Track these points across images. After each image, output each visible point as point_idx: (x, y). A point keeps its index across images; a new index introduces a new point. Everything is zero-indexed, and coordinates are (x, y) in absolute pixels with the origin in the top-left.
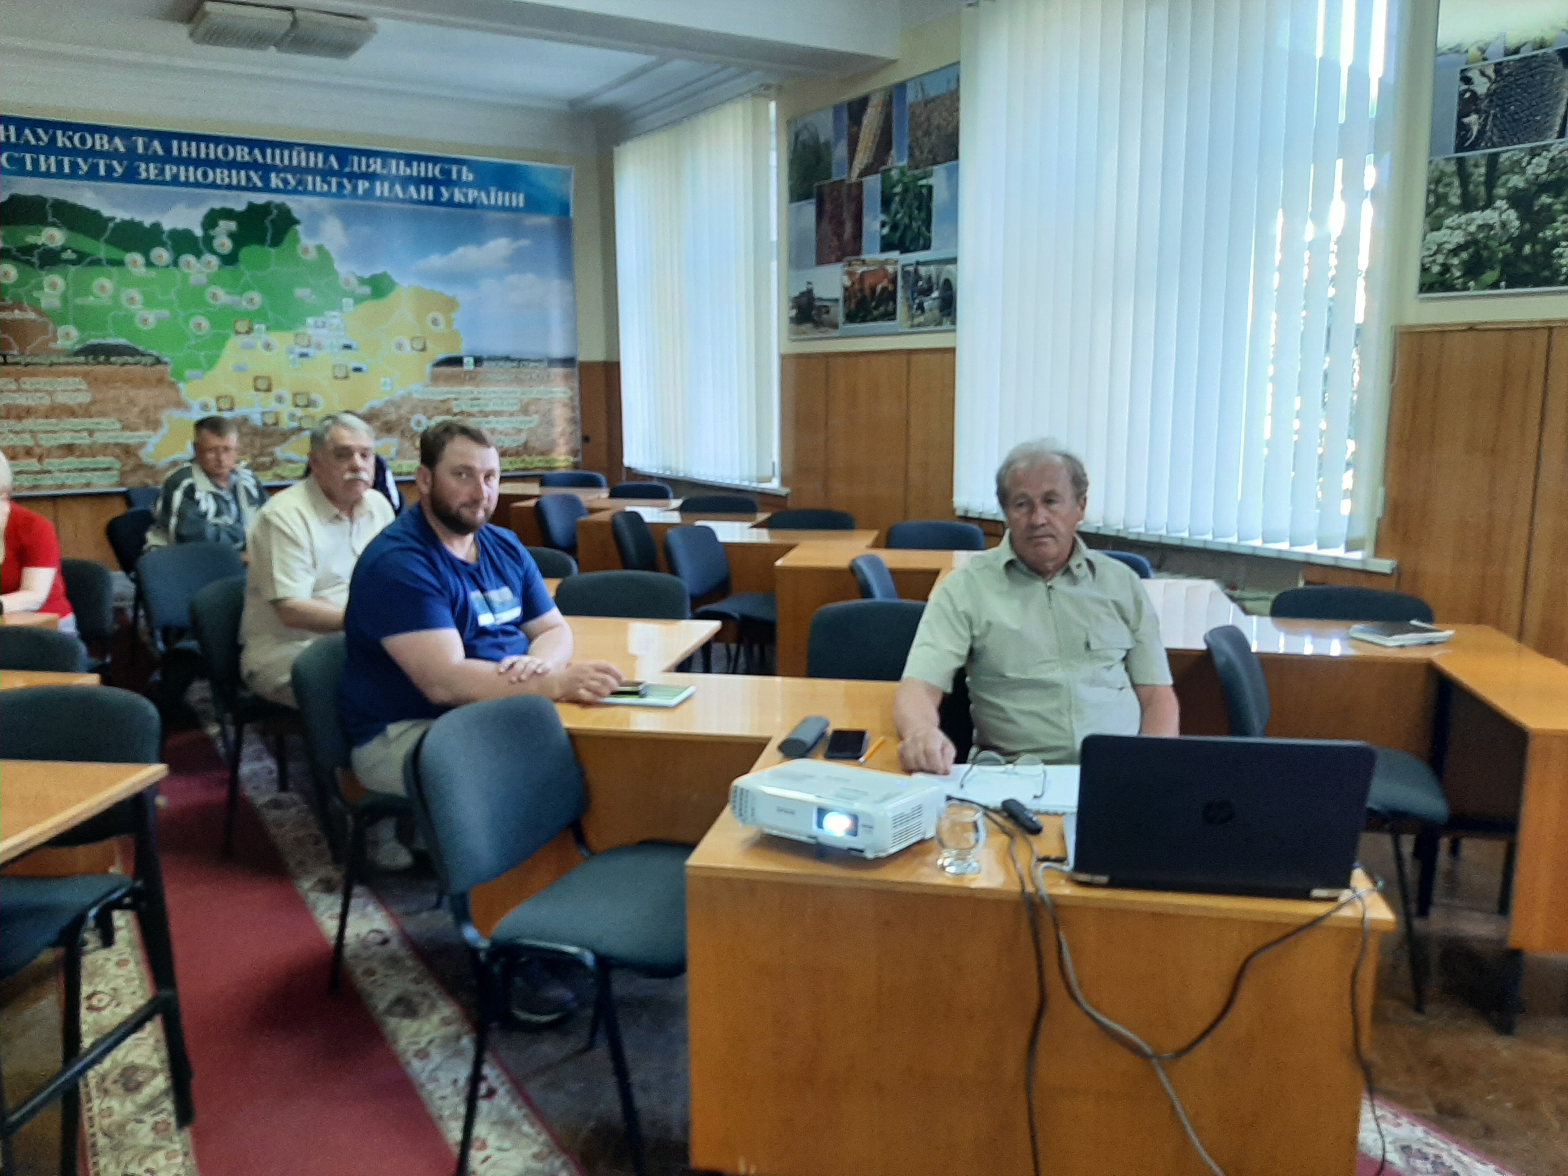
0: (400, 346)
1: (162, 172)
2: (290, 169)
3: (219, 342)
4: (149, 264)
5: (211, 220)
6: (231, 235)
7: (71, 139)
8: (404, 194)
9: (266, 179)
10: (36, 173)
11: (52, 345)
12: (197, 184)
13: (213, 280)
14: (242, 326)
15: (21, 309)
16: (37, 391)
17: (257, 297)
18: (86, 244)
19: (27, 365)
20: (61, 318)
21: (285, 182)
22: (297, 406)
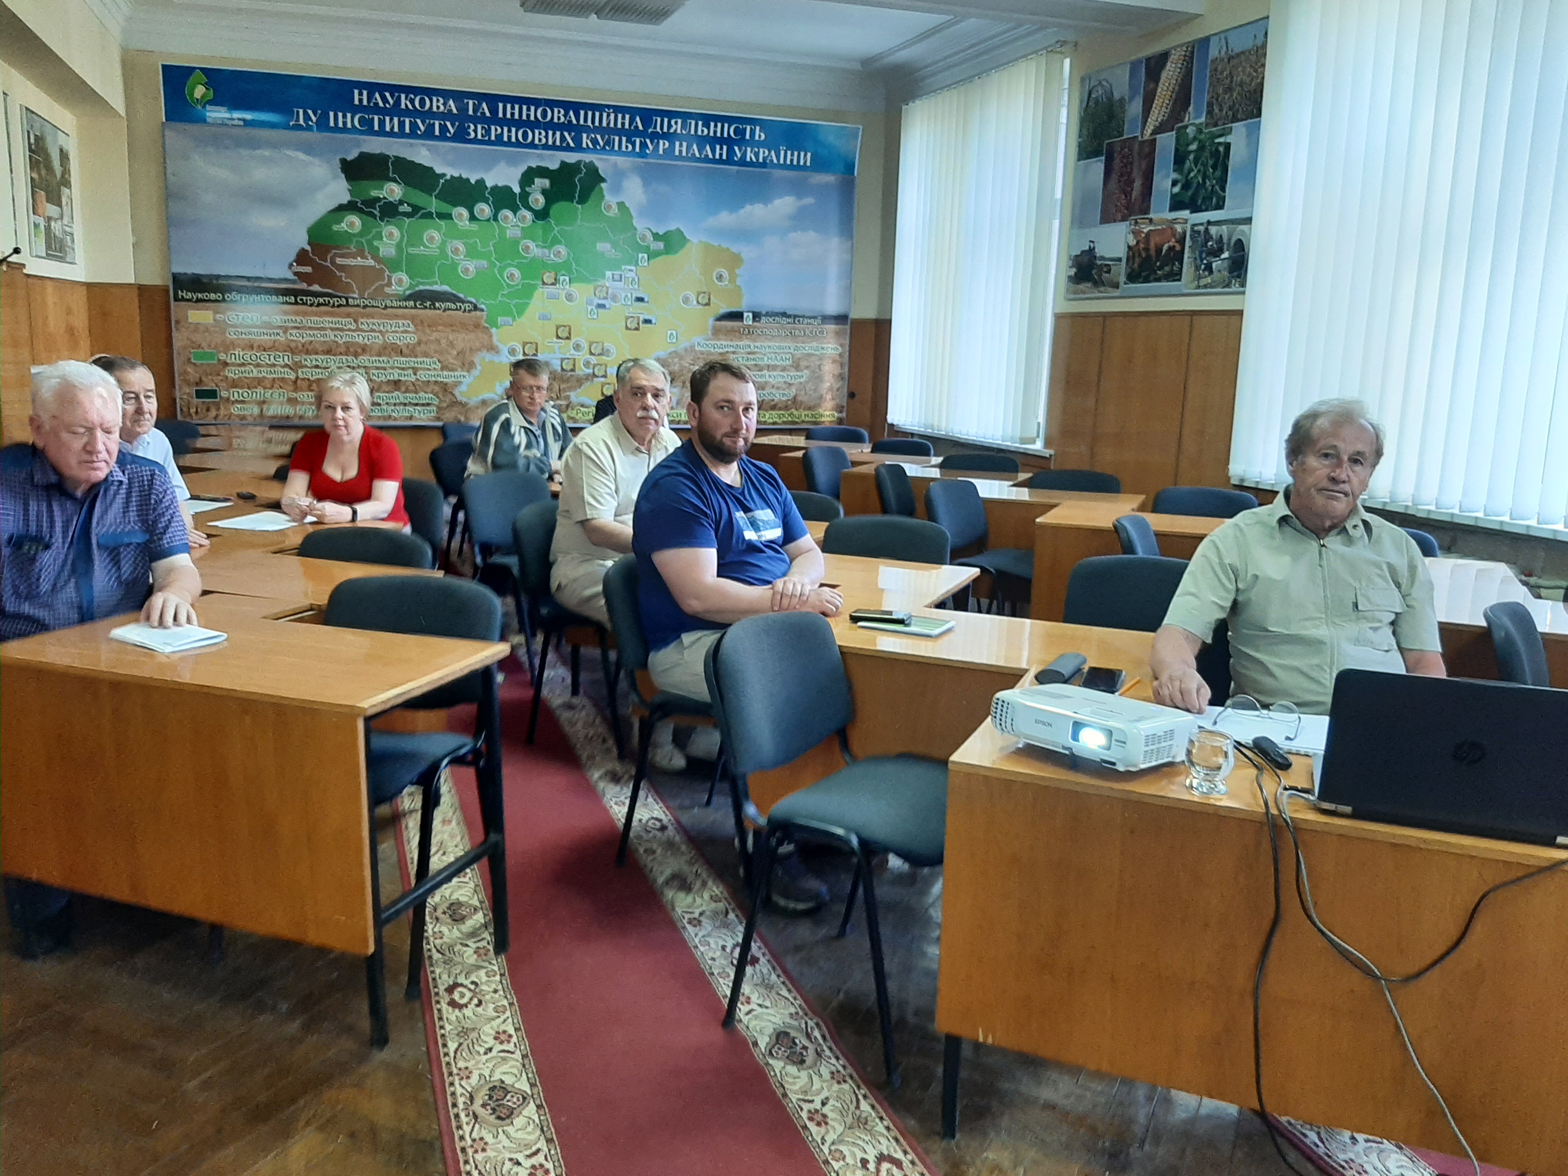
0: (686, 300)
1: (488, 132)
2: (600, 130)
3: (527, 292)
4: (473, 218)
5: (528, 178)
6: (544, 192)
7: (412, 101)
8: (700, 154)
9: (578, 140)
10: (382, 132)
11: (387, 290)
12: (518, 144)
13: (527, 233)
14: (548, 278)
15: (364, 257)
16: (373, 331)
17: (562, 249)
18: (419, 198)
19: (365, 307)
20: (394, 265)
21: (595, 142)
22: (591, 354)
